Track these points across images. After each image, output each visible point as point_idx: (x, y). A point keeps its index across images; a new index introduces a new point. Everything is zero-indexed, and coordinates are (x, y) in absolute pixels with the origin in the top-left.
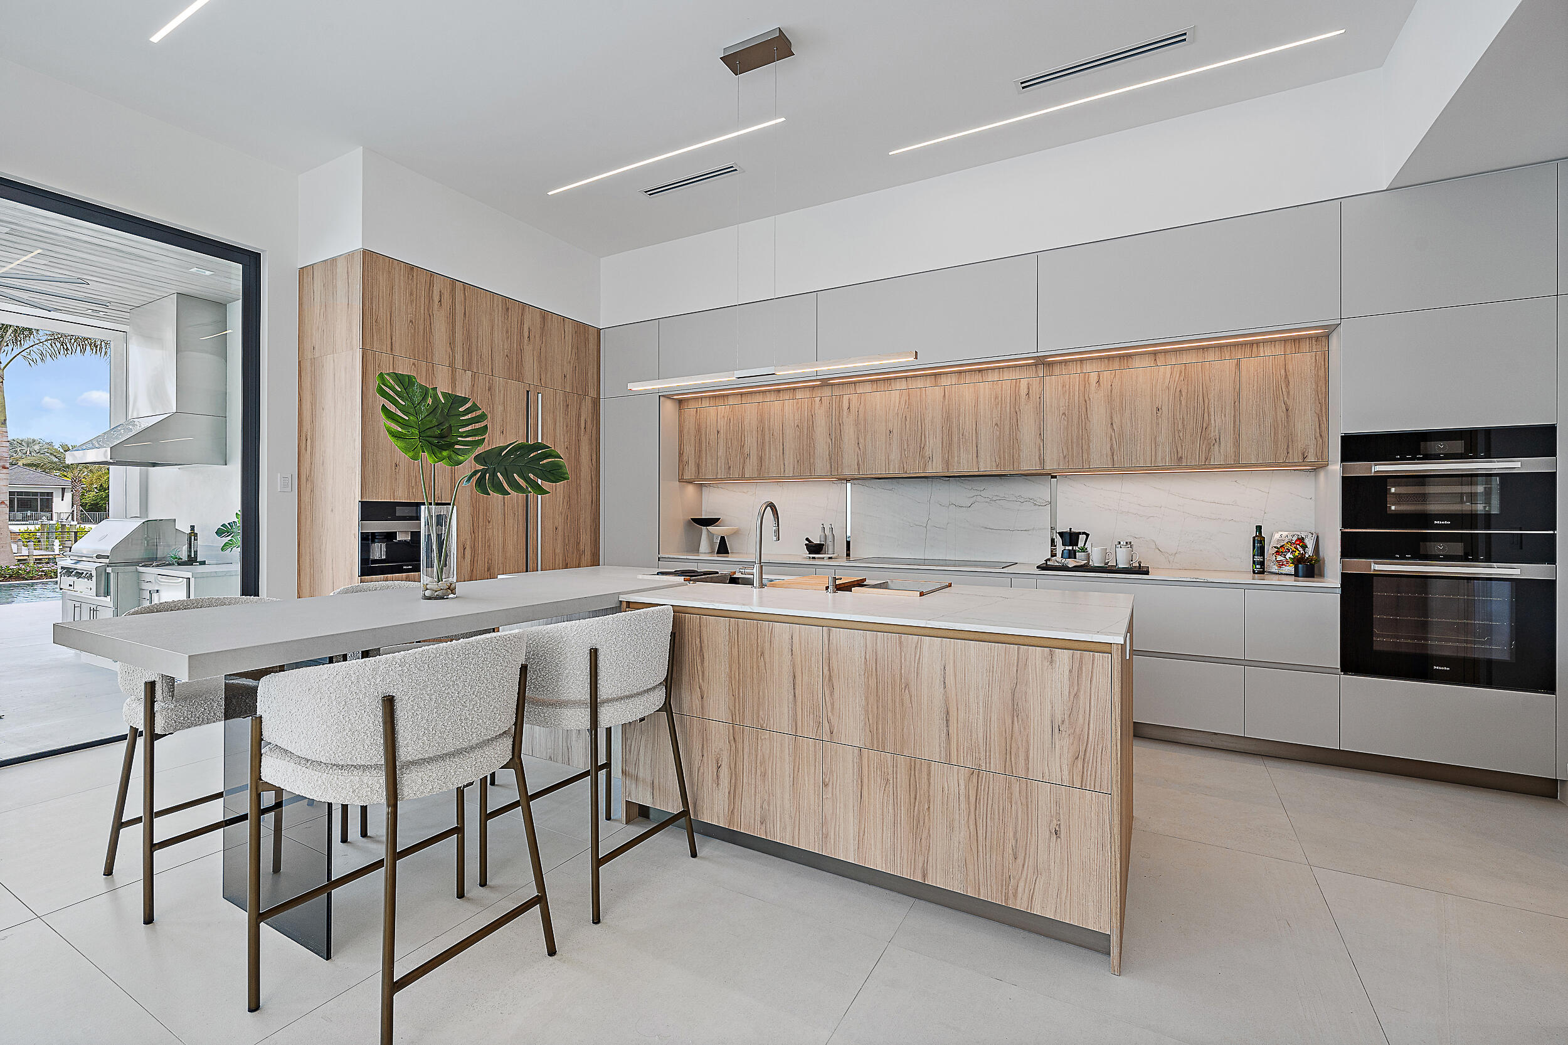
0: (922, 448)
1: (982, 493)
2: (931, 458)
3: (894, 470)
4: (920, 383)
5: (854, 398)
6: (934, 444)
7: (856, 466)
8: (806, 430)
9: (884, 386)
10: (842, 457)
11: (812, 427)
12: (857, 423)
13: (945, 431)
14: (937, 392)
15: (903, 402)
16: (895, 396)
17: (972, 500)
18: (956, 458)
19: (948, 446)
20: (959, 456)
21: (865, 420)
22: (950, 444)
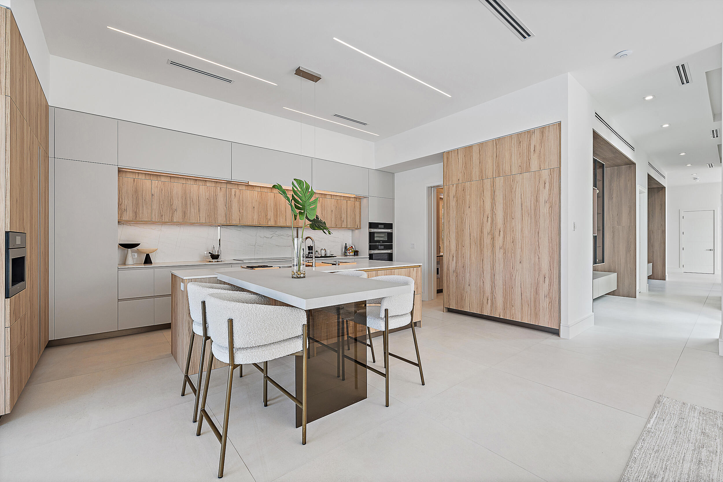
0: (266, 216)
1: (276, 233)
2: (270, 219)
3: (255, 223)
4: (266, 190)
5: (237, 191)
6: (271, 214)
7: (239, 220)
8: (213, 202)
9: (251, 189)
10: (232, 216)
11: (215, 201)
12: (239, 201)
13: (275, 210)
14: (272, 195)
15: (259, 196)
16: (256, 193)
17: (272, 236)
18: (279, 220)
19: (276, 216)
20: (280, 220)
21: (243, 201)
22: (277, 215)
